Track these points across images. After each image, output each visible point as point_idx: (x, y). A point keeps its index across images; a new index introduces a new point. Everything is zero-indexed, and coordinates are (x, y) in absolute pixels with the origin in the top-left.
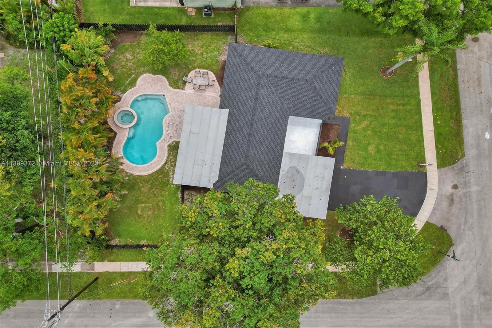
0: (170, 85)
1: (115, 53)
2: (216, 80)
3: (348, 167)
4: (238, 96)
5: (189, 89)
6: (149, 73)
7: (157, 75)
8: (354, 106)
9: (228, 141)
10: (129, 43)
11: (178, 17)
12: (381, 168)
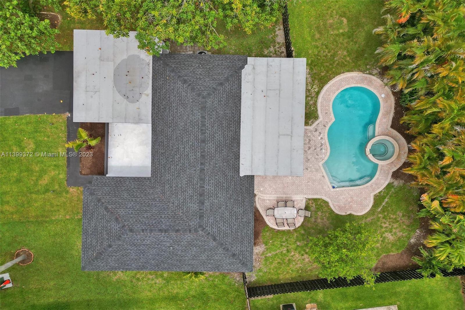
0: (326, 203)
1: (409, 239)
2: (264, 217)
3: (59, 117)
4: (229, 196)
5: (300, 200)
6: (358, 216)
7: (346, 215)
8: (64, 203)
9: (234, 129)
10: (392, 253)
11: (328, 299)
12: (12, 120)
